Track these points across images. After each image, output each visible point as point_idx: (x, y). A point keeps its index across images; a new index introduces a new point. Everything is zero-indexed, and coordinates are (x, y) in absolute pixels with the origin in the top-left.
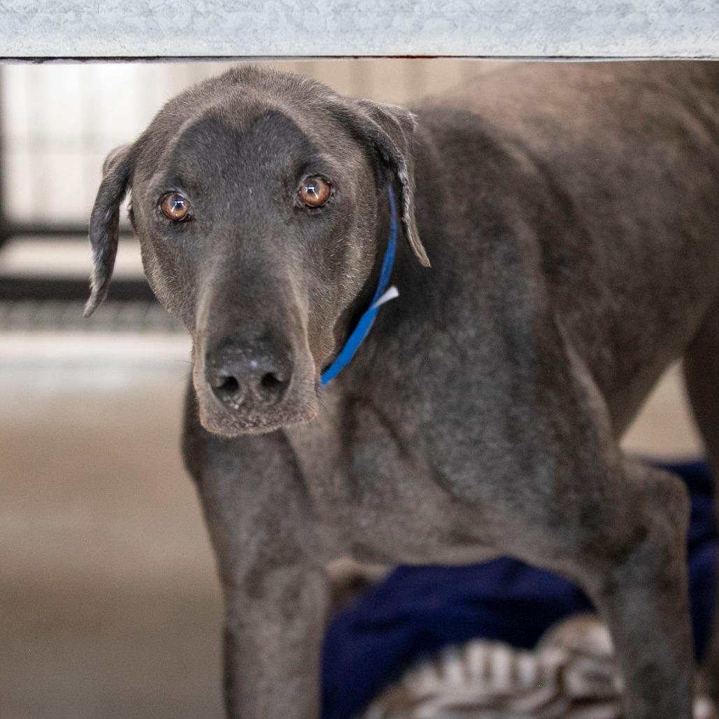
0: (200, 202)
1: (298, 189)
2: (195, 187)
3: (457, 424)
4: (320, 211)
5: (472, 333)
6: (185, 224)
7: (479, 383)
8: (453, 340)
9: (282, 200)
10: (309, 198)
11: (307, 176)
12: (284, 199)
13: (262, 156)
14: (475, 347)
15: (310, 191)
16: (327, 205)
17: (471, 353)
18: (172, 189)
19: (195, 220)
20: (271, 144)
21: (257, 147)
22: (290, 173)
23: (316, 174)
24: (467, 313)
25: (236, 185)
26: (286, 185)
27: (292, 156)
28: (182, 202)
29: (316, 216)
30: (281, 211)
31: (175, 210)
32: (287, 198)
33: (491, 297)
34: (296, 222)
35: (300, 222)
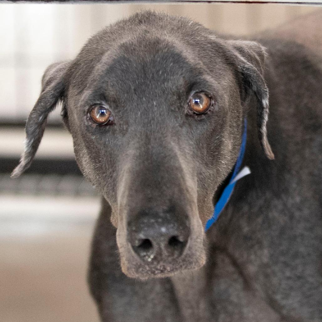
0: (120, 111)
1: (188, 101)
2: (114, 101)
3: (286, 264)
4: (203, 117)
5: (298, 199)
6: (108, 127)
7: (302, 235)
8: (285, 205)
9: (177, 110)
10: (196, 107)
11: (195, 92)
12: (179, 109)
13: (162, 78)
14: (300, 209)
15: (196, 103)
16: (209, 112)
17: (297, 214)
18: (98, 102)
19: (115, 124)
20: (168, 69)
21: (158, 71)
22: (182, 90)
23: (200, 90)
24: (294, 186)
25: (144, 99)
26: (179, 98)
27: (184, 77)
28: (105, 111)
29: (201, 121)
30: (176, 118)
31: (100, 116)
32: (181, 107)
33: (311, 174)
34: (187, 125)
35: (190, 125)
